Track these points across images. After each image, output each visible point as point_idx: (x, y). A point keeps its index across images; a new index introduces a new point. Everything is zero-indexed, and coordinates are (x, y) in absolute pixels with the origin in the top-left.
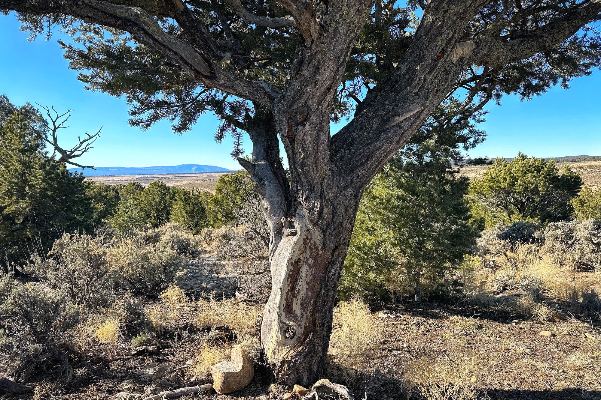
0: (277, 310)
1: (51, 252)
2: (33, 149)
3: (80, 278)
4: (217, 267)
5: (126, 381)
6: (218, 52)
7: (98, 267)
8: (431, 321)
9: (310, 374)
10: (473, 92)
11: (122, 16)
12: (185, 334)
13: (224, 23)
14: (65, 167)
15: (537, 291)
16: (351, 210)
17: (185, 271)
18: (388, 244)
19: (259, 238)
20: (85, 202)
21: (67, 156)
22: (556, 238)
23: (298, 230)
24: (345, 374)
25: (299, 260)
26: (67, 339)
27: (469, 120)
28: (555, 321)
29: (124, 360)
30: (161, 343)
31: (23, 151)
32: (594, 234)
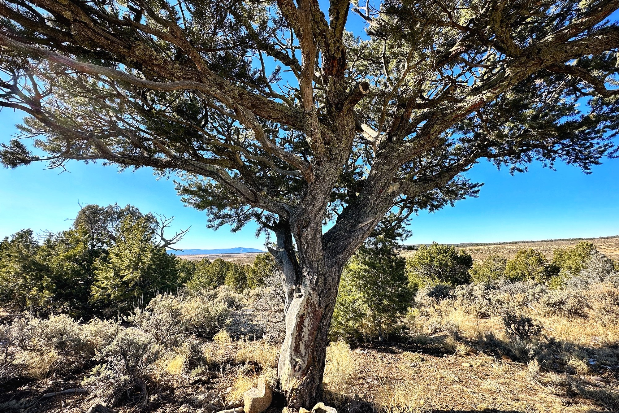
0: (289, 350)
1: (147, 307)
2: (148, 240)
3: (163, 325)
4: (252, 316)
5: (183, 405)
6: (260, 187)
7: (176, 317)
8: (391, 355)
9: (311, 399)
10: (402, 208)
11: (210, 170)
12: (228, 366)
13: (264, 172)
14: (165, 250)
15: (456, 333)
16: (336, 280)
17: (231, 319)
18: (360, 301)
19: (279, 297)
20: (174, 273)
21: (167, 244)
22: (463, 296)
23: (303, 294)
24: (335, 398)
25: (304, 314)
26: (148, 371)
27: (402, 224)
28: (471, 355)
29: (185, 387)
30: (211, 374)
31: (142, 241)
32: (486, 293)
